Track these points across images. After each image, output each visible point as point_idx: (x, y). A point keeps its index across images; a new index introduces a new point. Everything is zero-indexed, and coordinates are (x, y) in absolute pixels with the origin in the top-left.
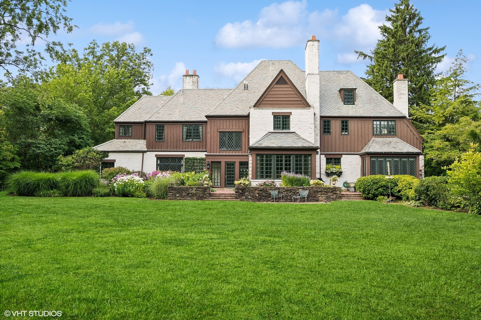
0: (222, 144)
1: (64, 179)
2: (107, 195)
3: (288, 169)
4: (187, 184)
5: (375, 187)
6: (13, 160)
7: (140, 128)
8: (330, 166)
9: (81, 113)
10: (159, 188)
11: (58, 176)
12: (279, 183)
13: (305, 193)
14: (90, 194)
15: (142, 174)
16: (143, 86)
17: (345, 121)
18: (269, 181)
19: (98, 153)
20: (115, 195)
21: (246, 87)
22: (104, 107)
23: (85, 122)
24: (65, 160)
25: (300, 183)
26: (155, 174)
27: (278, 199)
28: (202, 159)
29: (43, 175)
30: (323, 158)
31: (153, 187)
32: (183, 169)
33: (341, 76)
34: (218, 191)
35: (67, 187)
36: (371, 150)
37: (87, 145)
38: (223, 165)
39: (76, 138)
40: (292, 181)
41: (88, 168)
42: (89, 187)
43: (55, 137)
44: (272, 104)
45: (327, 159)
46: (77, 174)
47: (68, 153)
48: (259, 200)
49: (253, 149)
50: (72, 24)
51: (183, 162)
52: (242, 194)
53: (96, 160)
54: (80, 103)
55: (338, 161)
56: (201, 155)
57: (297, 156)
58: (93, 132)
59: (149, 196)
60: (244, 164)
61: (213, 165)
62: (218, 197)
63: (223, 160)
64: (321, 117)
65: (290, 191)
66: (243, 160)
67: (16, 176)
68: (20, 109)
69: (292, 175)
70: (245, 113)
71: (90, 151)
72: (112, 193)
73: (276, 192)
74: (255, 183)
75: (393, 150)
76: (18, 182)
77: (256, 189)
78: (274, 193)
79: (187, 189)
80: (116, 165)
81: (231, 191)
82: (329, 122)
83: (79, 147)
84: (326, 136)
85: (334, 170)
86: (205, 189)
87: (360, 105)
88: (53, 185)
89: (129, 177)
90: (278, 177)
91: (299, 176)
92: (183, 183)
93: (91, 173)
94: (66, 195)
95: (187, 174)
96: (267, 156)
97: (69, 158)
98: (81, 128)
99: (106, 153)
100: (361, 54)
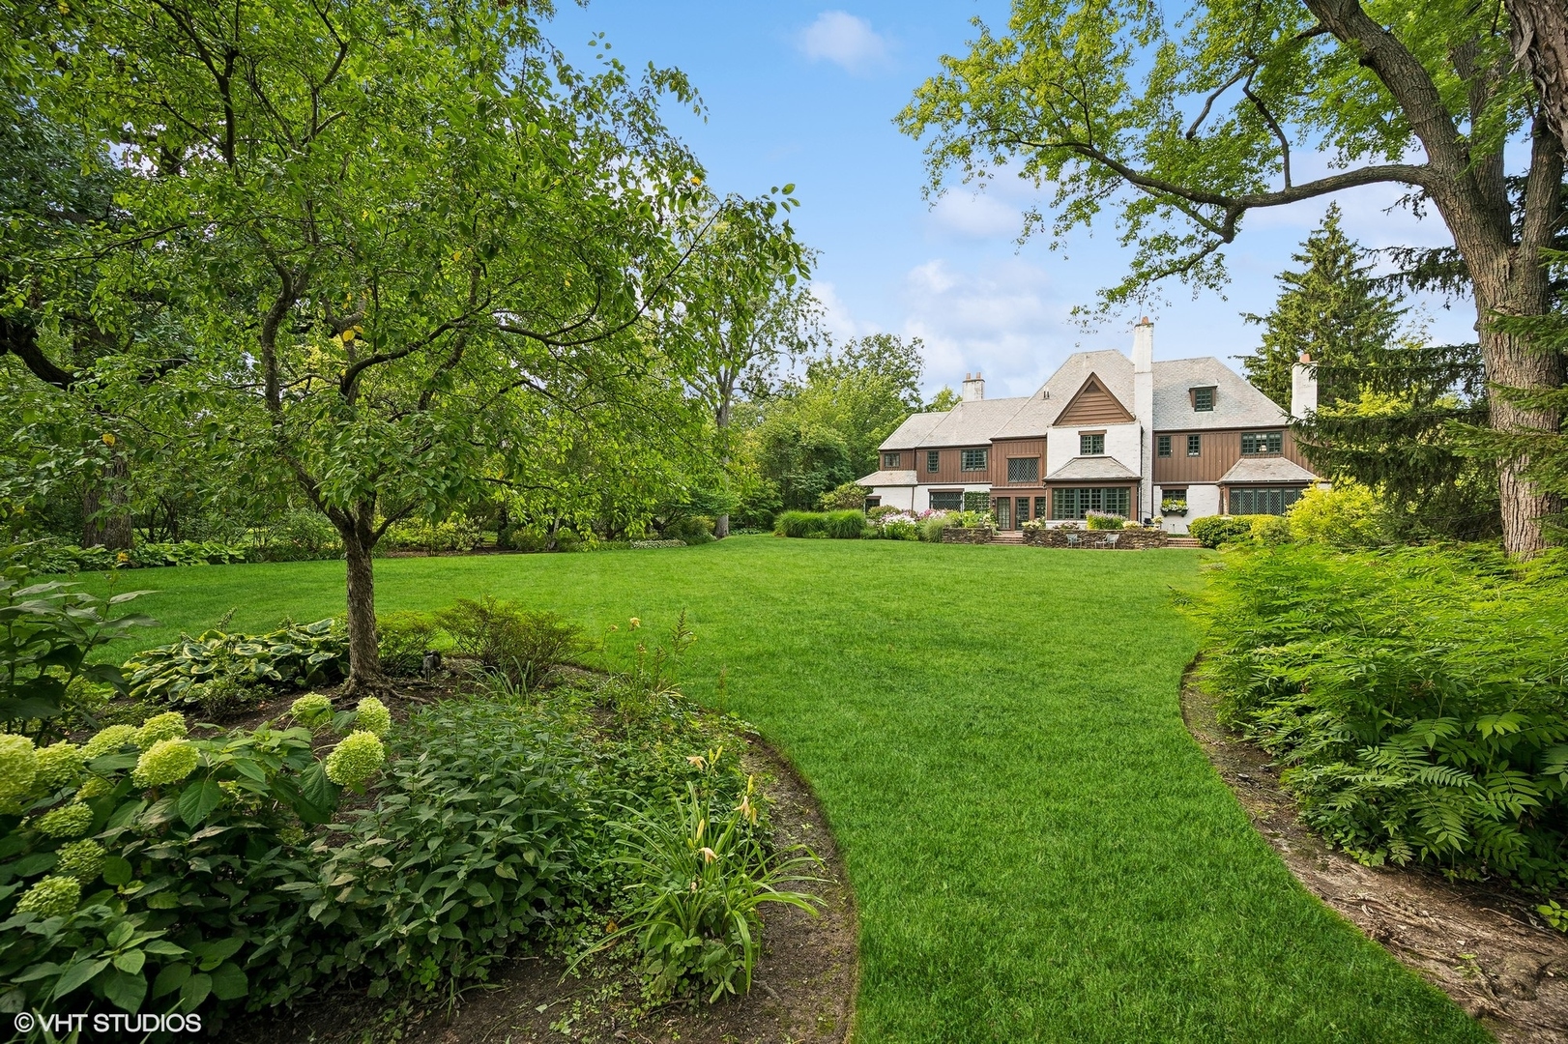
0: (1011, 476)
1: (831, 519)
2: (875, 537)
3: (1096, 508)
4: (966, 525)
5: (1216, 531)
6: (776, 498)
7: (910, 456)
8: (1168, 501)
9: (840, 441)
10: (932, 531)
11: (824, 516)
12: (1084, 525)
13: (1114, 538)
14: (857, 536)
15: (913, 514)
16: (910, 391)
17: (1194, 438)
18: (1069, 522)
19: (862, 488)
20: (883, 537)
21: (1047, 396)
22: (864, 428)
23: (845, 450)
24: (827, 498)
25: (1113, 526)
26: (928, 514)
27: (1075, 545)
28: (986, 494)
29: (809, 515)
30: (1158, 491)
31: (926, 530)
32: (962, 506)
33: (1196, 367)
34: (1003, 535)
35: (834, 528)
36: (1232, 479)
37: (848, 479)
38: (1013, 501)
39: (836, 470)
40: (1099, 523)
41: (852, 506)
42: (856, 528)
43: (814, 469)
44: (1079, 421)
45: (1164, 492)
46: (843, 514)
47: (829, 489)
48: (1053, 546)
49: (1049, 482)
50: (831, 338)
51: (962, 498)
52: (1032, 538)
53: (861, 498)
54: (838, 427)
55: (1181, 494)
56: (985, 488)
57: (1109, 489)
58: (853, 461)
59: (922, 539)
60: (1040, 501)
61: (1001, 502)
62: (1002, 540)
63: (1013, 496)
64: (1155, 433)
65: (1095, 535)
66: (1040, 495)
67: (785, 515)
68: (780, 440)
69: (1101, 515)
70: (1043, 434)
71: (852, 487)
72: (881, 536)
73: (1075, 536)
74: (1050, 525)
75: (1269, 478)
76: (786, 522)
77: (1049, 532)
78: (1072, 537)
79: (965, 531)
80: (882, 503)
81: (1019, 534)
82: (1168, 438)
83: (840, 482)
84: (1163, 459)
85: (1174, 507)
86: (986, 531)
87: (1221, 411)
88: (819, 526)
89: (899, 517)
90: (1083, 517)
91: (1111, 516)
92: (961, 525)
93: (857, 512)
94: (833, 537)
95: (966, 514)
96: (1067, 490)
97: (831, 495)
98: (840, 458)
99: (870, 489)
100: (1251, 317)
